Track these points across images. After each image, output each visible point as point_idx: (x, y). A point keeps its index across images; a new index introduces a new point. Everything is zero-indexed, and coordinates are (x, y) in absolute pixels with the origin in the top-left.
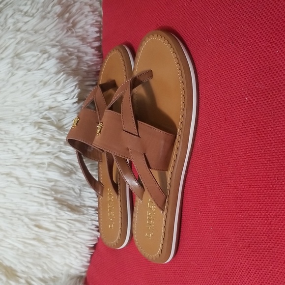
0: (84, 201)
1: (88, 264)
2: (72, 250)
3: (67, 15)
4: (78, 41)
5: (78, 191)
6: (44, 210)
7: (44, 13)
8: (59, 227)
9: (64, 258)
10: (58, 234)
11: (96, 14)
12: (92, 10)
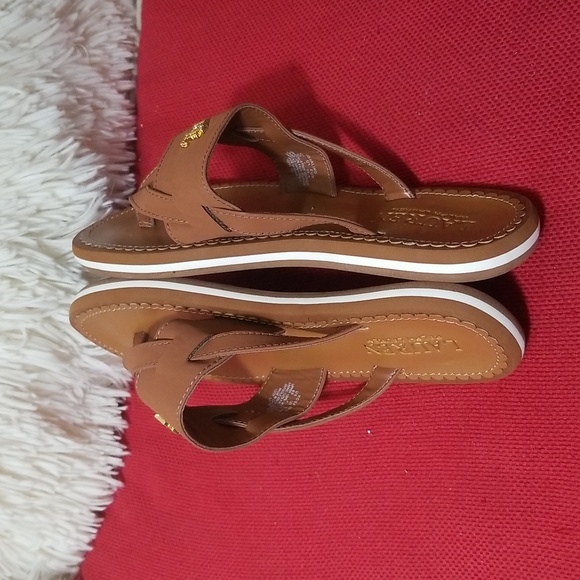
0: (91, 414)
1: (90, 549)
2: (61, 520)
3: (74, 17)
4: (94, 74)
5: (80, 393)
6: (15, 433)
7: (30, 6)
8: (39, 469)
9: (43, 537)
10: (38, 486)
11: (126, 23)
12: (119, 13)
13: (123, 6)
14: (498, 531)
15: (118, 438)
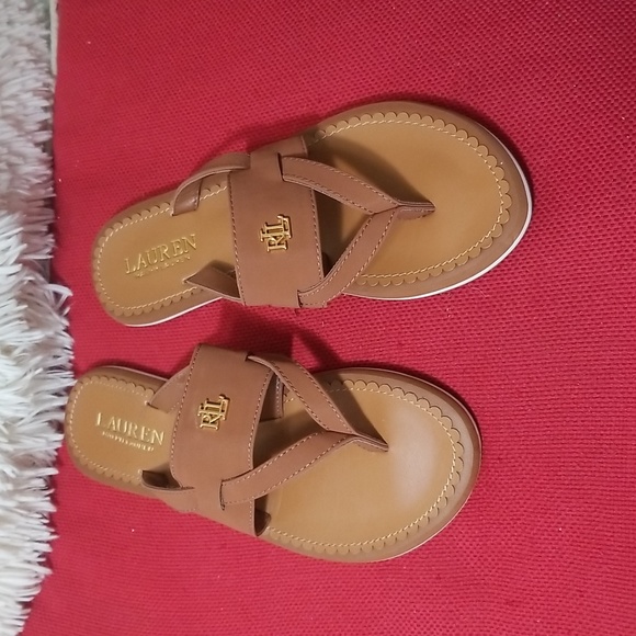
4: (9, 128)
11: (41, 68)
12: (32, 58)
13: (36, 50)
14: (451, 607)
15: (46, 521)
